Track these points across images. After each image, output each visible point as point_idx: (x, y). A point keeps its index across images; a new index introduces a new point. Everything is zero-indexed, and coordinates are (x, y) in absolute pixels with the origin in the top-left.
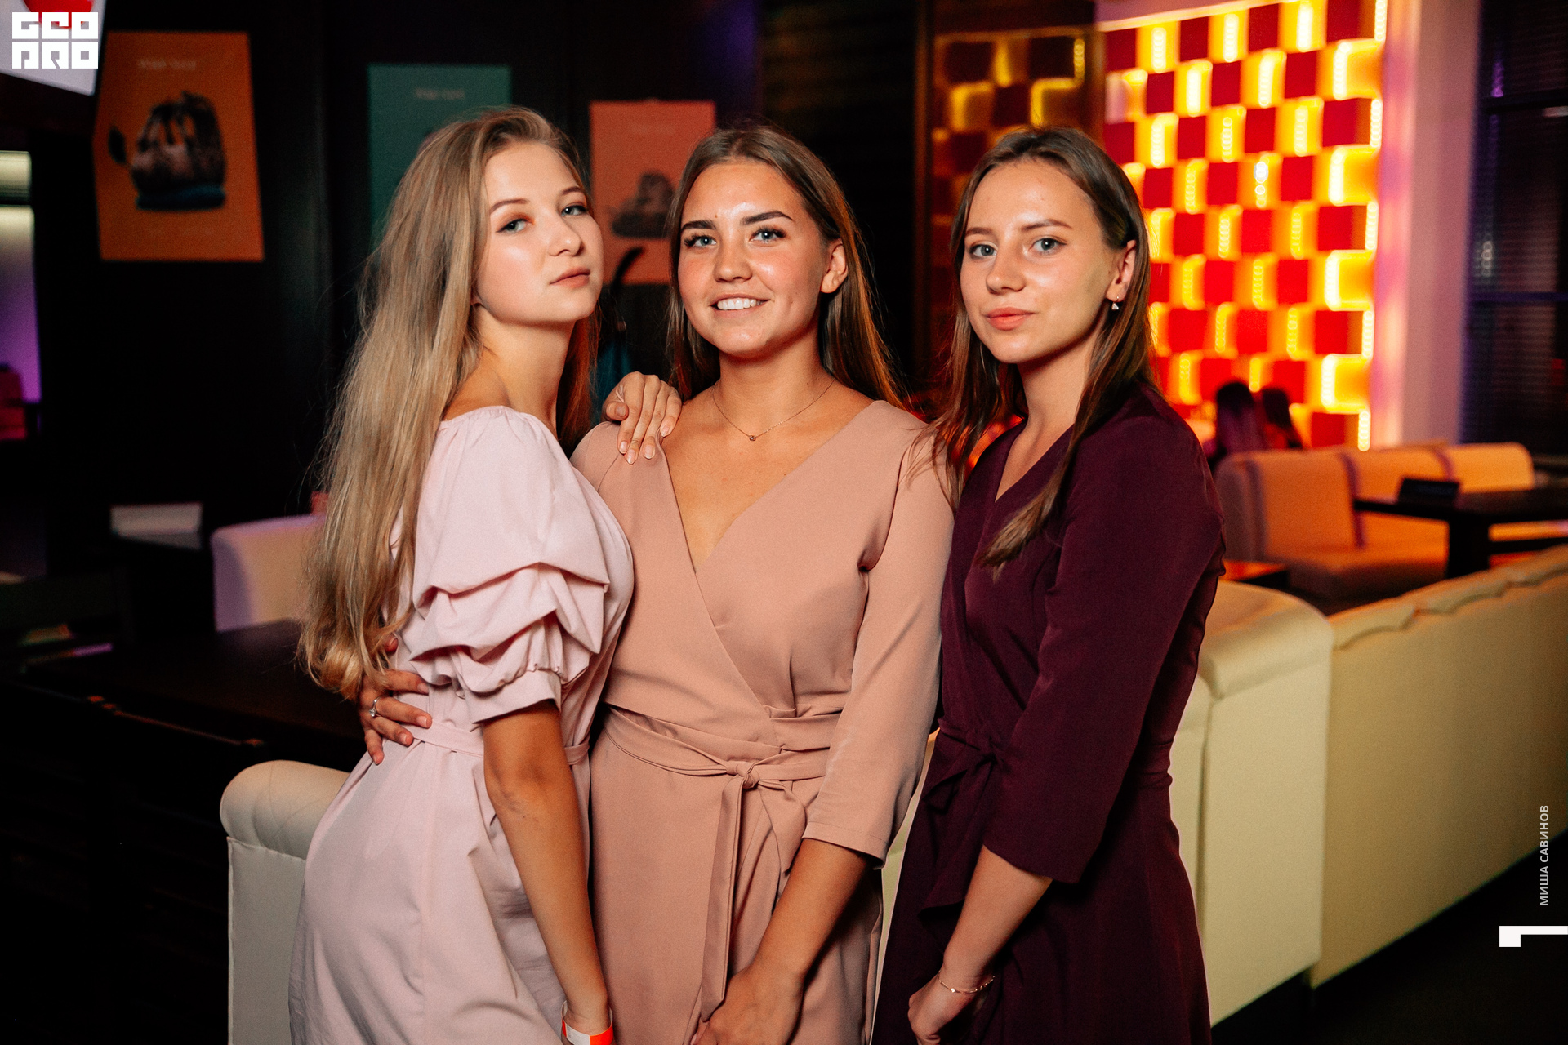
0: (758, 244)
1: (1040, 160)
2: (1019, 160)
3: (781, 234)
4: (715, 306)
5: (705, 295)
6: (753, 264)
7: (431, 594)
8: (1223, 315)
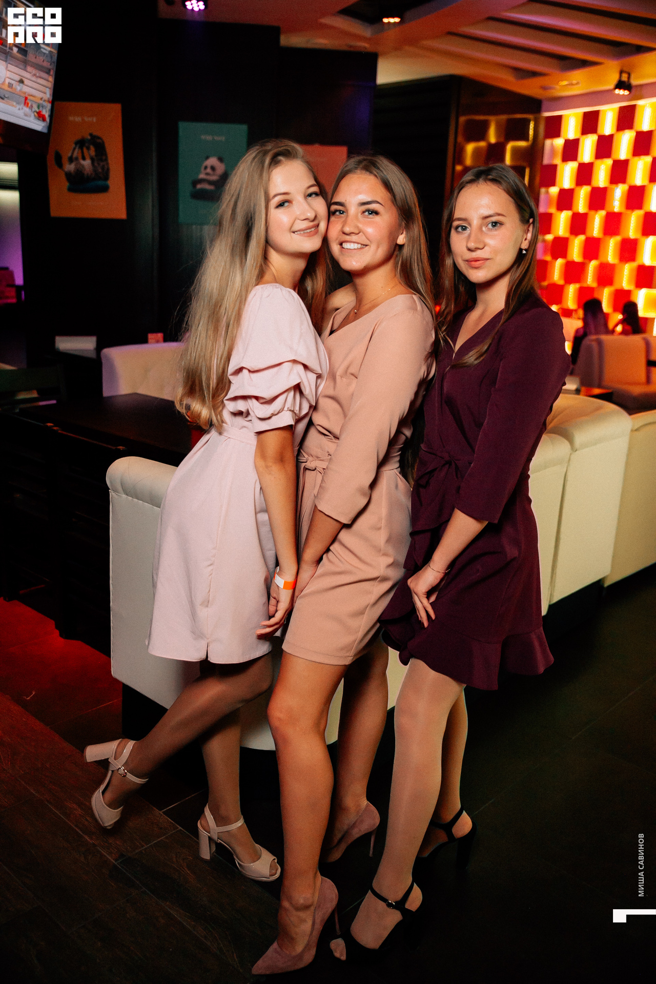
0: (365, 217)
1: (489, 183)
2: (478, 183)
3: (376, 213)
4: (341, 244)
5: (337, 239)
6: (360, 226)
7: (241, 369)
8: (593, 265)
